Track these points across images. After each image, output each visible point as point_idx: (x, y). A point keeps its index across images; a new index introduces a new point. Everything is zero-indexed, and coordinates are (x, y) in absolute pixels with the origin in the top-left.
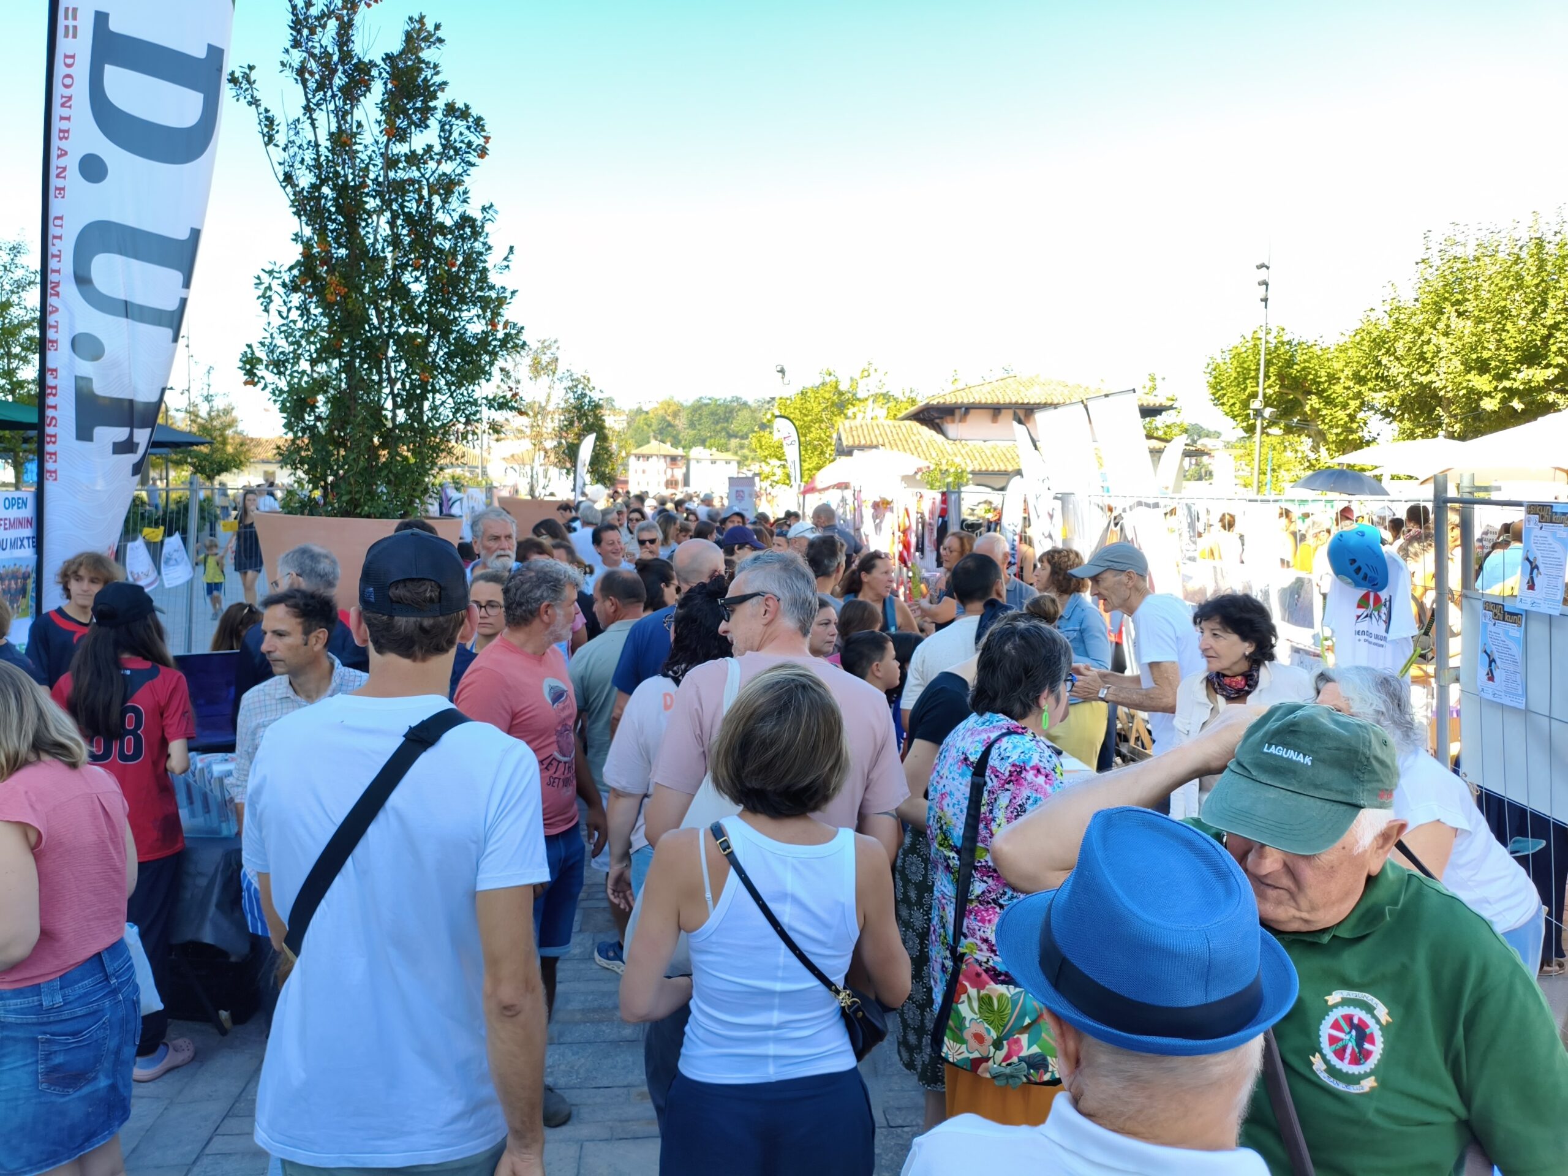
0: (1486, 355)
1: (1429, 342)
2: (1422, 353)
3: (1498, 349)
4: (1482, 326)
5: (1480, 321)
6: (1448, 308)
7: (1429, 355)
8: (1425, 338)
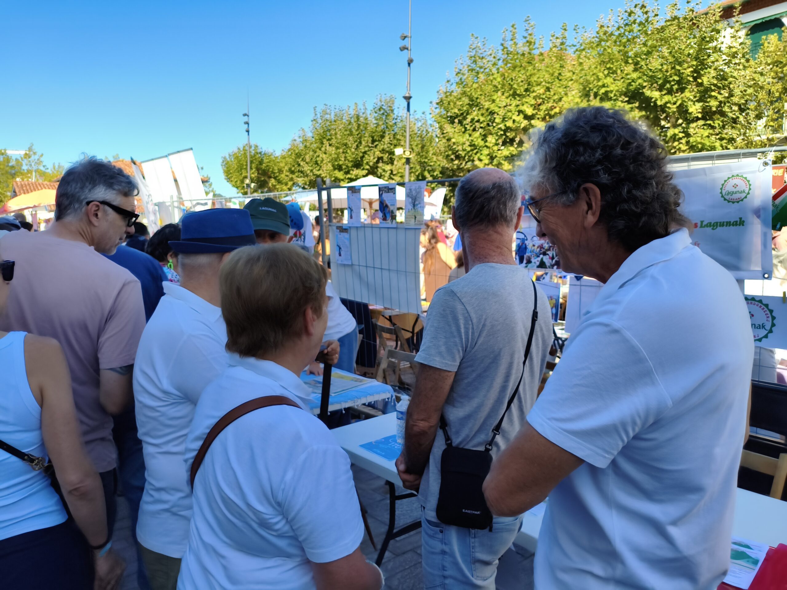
0: (341, 163)
1: (318, 156)
2: (316, 161)
3: (345, 160)
4: (338, 150)
5: (337, 148)
6: (325, 141)
7: (319, 162)
8: (317, 154)
